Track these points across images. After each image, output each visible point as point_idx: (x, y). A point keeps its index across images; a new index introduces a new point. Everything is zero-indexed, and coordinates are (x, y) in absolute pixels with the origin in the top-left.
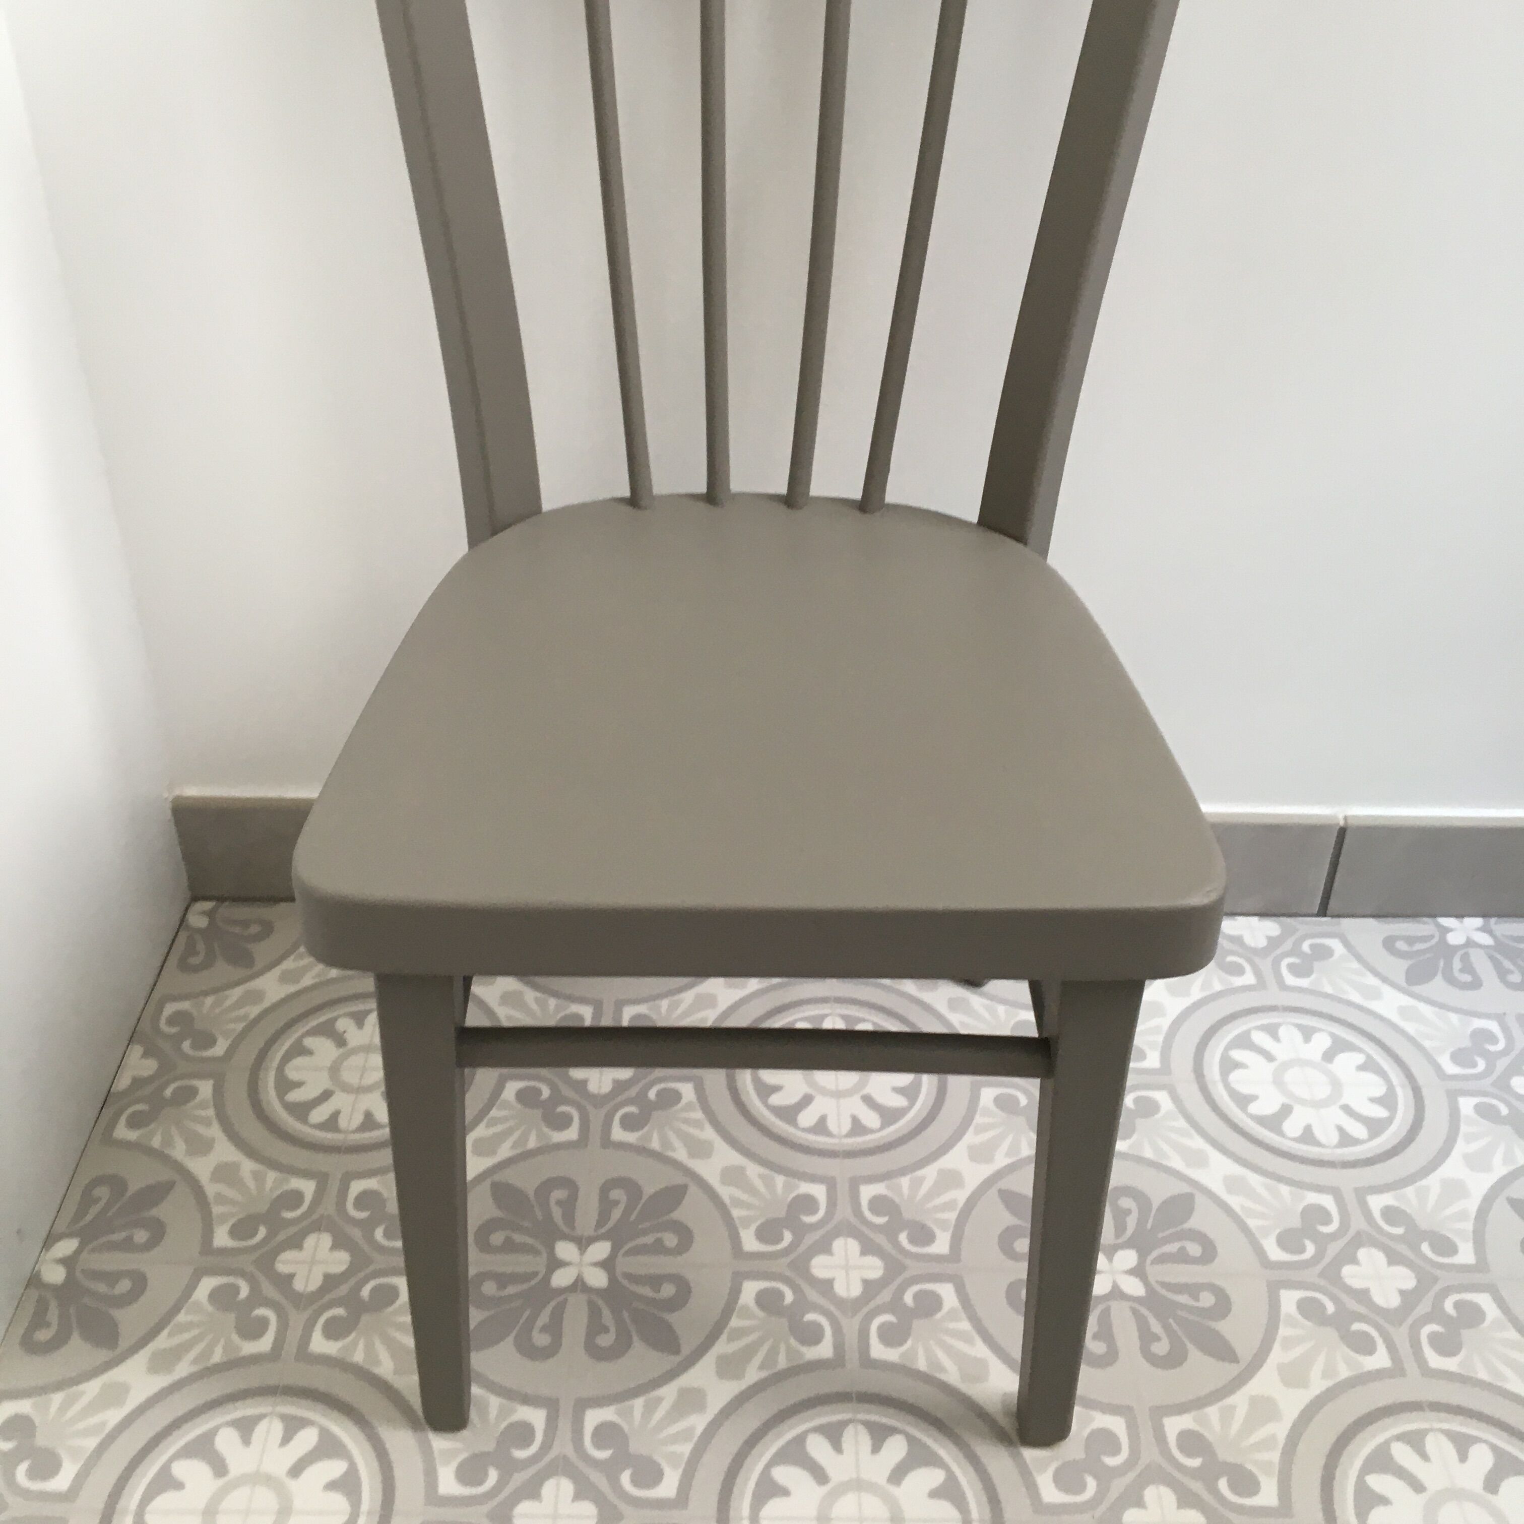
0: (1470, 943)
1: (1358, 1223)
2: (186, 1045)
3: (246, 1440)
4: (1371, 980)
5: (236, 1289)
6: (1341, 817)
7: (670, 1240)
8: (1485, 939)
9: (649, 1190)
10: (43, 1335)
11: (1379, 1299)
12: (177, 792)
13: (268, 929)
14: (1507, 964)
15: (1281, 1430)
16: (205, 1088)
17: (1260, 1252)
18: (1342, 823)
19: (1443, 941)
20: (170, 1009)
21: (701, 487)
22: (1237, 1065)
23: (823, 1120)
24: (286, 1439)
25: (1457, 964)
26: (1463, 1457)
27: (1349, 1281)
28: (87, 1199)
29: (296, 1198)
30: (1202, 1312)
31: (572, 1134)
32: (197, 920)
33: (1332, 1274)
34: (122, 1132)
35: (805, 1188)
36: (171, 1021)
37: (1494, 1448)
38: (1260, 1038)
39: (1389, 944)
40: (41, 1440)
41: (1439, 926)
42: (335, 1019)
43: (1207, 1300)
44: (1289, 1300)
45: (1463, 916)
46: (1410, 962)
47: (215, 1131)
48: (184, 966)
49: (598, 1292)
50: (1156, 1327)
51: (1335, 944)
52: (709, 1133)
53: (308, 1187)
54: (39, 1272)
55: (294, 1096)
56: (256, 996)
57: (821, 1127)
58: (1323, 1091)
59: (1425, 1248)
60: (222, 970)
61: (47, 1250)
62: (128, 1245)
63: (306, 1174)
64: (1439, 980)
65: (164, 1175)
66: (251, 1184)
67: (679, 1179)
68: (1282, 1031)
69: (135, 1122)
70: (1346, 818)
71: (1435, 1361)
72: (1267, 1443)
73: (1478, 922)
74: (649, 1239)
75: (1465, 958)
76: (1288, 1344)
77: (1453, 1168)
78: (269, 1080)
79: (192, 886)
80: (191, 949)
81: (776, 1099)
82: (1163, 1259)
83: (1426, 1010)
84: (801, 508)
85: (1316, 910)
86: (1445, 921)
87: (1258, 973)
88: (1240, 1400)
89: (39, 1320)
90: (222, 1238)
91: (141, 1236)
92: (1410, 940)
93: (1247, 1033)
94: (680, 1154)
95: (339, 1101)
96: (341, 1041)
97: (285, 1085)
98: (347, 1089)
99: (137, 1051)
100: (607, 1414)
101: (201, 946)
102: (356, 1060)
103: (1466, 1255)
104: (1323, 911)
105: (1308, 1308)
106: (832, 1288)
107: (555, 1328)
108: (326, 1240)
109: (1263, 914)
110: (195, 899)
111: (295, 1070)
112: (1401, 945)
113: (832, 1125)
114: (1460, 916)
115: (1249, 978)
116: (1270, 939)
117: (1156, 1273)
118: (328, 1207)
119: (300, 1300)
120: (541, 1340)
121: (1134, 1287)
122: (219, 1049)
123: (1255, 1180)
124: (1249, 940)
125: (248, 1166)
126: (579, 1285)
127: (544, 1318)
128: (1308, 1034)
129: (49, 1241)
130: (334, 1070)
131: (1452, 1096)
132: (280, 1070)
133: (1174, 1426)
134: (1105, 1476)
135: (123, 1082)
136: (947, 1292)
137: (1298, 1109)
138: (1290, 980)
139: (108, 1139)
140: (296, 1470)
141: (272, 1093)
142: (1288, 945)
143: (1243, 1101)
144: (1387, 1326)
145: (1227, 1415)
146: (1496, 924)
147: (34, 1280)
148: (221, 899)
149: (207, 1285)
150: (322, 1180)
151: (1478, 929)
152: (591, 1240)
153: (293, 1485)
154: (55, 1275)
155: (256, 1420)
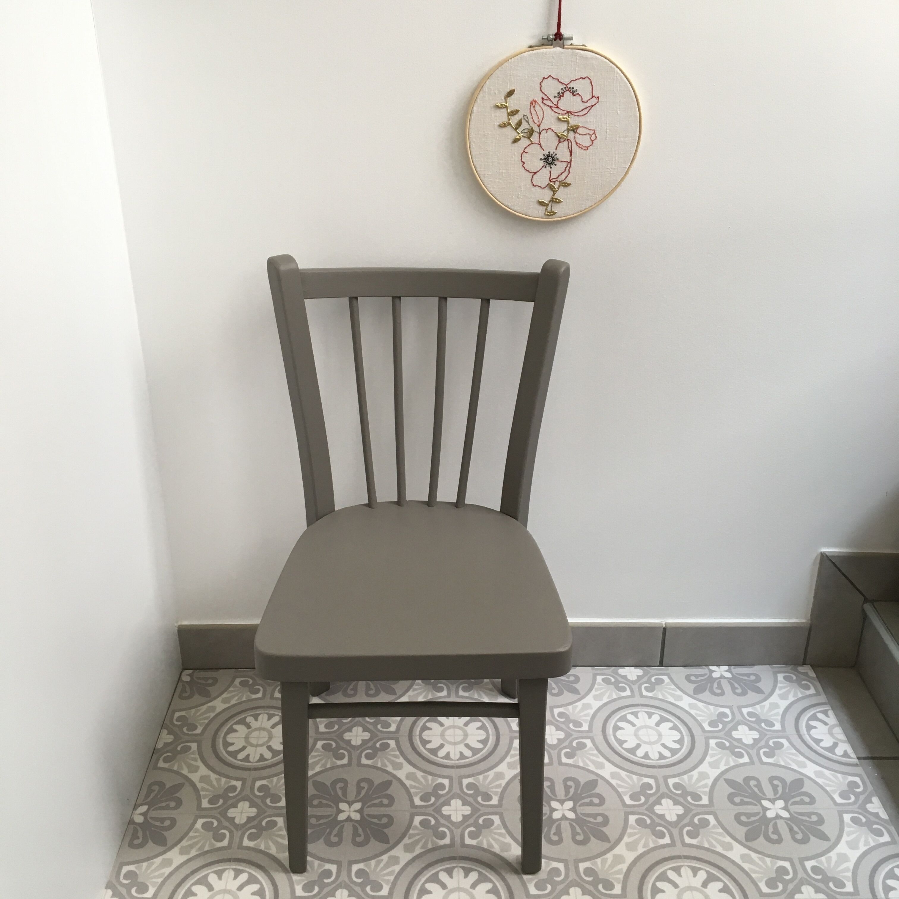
0: (722, 677)
1: (663, 789)
2: (185, 729)
3: (220, 878)
4: (679, 693)
5: (212, 823)
6: (664, 623)
7: (386, 802)
8: (728, 675)
9: (377, 782)
10: (136, 842)
11: (668, 818)
12: (180, 623)
13: (216, 680)
14: (736, 685)
15: (624, 867)
16: (194, 746)
17: (623, 801)
18: (664, 626)
19: (711, 676)
20: (177, 715)
21: (396, 499)
22: (620, 728)
23: (448, 753)
24: (235, 878)
25: (715, 685)
26: (695, 875)
27: (657, 812)
28: (150, 791)
29: (234, 788)
30: (598, 824)
31: (345, 761)
32: (186, 678)
33: (651, 809)
34: (161, 764)
35: (440, 780)
36: (177, 720)
37: (707, 872)
38: (630, 717)
39: (688, 678)
40: (140, 880)
41: (710, 670)
42: (245, 718)
43: (600, 819)
44: (632, 819)
45: (720, 666)
46: (695, 685)
47: (199, 763)
48: (181, 697)
49: (356, 821)
50: (578, 830)
51: (665, 678)
52: (401, 760)
53: (238, 784)
54: (133, 818)
55: (230, 749)
56: (213, 708)
57: (447, 756)
58: (654, 738)
59: (689, 798)
60: (197, 698)
61: (136, 810)
62: (167, 808)
63: (237, 779)
64: (707, 693)
65: (180, 780)
66: (215, 783)
67: (389, 778)
68: (640, 715)
69: (166, 761)
70: (666, 624)
71: (688, 840)
72: (619, 872)
73: (726, 668)
74: (377, 801)
75: (719, 684)
76: (630, 835)
77: (704, 767)
78: (220, 742)
79: (183, 664)
80: (184, 690)
81: (429, 746)
82: (582, 805)
83: (700, 704)
84: (433, 507)
85: (658, 664)
86: (712, 668)
87: (632, 690)
88: (609, 856)
89: (135, 836)
90: (205, 804)
91: (173, 804)
92: (696, 676)
93: (625, 715)
94: (390, 768)
95: (249, 750)
96: (248, 726)
97: (227, 744)
98: (252, 745)
99: (165, 732)
100: (361, 866)
101: (188, 689)
102: (255, 734)
103: (705, 800)
104: (661, 664)
105: (639, 822)
106: (450, 818)
107: (340, 835)
108: (247, 804)
109: (636, 666)
110: (184, 669)
111: (230, 738)
112: (693, 678)
113: (452, 756)
114: (718, 666)
115: (628, 693)
116: (638, 676)
117: (580, 810)
118: (247, 791)
119: (238, 827)
120: (335, 839)
121: (571, 815)
122: (198, 731)
123: (623, 774)
124: (630, 677)
125: (213, 776)
126: (349, 819)
127: (335, 832)
128: (650, 715)
129: (135, 807)
130: (247, 738)
131: (707, 739)
132: (224, 738)
133: (582, 866)
134: (554, 884)
135: (160, 745)
136: (496, 819)
137: (643, 745)
138: (645, 693)
139: (156, 768)
140: (240, 888)
141: (222, 748)
142: (646, 679)
143: (621, 742)
144: (670, 828)
145: (604, 862)
146: (734, 668)
147: (131, 822)
148: (195, 669)
149: (200, 821)
150: (244, 781)
151: (727, 671)
152: (353, 802)
153: (239, 893)
154: (139, 819)
155: (223, 871)
